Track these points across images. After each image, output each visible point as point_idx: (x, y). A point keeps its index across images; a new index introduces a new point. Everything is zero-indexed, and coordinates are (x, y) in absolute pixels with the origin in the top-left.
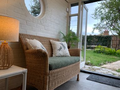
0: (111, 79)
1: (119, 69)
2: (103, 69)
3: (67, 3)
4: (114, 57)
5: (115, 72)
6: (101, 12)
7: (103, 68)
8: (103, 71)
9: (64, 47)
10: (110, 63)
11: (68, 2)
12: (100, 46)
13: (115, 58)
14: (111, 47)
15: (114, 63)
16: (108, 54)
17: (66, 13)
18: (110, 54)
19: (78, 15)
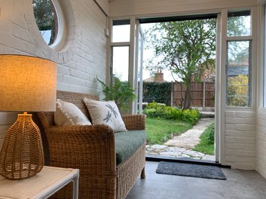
0: (195, 166)
1: (196, 147)
2: (171, 148)
3: (105, 17)
4: (181, 124)
5: (193, 153)
6: (155, 36)
7: (169, 146)
8: (172, 153)
9: (115, 112)
10: (177, 135)
11: (107, 16)
12: (154, 104)
13: (182, 126)
14: (172, 103)
15: (183, 135)
16: (171, 118)
17: (105, 39)
18: (174, 117)
19: (129, 46)
